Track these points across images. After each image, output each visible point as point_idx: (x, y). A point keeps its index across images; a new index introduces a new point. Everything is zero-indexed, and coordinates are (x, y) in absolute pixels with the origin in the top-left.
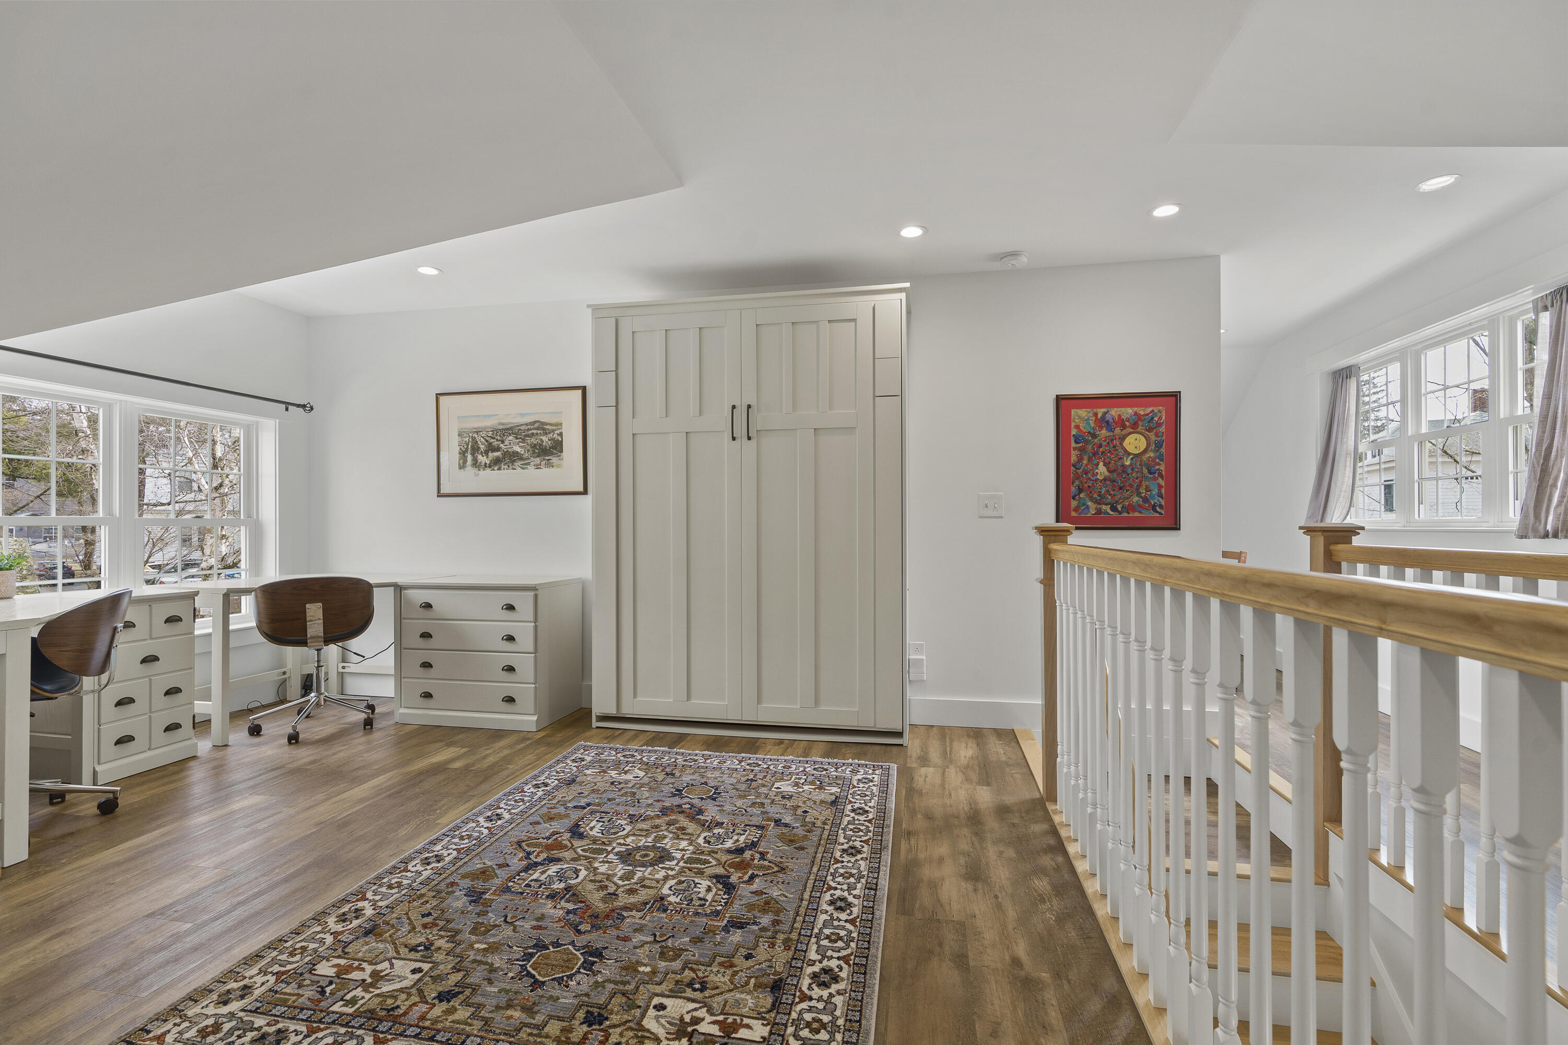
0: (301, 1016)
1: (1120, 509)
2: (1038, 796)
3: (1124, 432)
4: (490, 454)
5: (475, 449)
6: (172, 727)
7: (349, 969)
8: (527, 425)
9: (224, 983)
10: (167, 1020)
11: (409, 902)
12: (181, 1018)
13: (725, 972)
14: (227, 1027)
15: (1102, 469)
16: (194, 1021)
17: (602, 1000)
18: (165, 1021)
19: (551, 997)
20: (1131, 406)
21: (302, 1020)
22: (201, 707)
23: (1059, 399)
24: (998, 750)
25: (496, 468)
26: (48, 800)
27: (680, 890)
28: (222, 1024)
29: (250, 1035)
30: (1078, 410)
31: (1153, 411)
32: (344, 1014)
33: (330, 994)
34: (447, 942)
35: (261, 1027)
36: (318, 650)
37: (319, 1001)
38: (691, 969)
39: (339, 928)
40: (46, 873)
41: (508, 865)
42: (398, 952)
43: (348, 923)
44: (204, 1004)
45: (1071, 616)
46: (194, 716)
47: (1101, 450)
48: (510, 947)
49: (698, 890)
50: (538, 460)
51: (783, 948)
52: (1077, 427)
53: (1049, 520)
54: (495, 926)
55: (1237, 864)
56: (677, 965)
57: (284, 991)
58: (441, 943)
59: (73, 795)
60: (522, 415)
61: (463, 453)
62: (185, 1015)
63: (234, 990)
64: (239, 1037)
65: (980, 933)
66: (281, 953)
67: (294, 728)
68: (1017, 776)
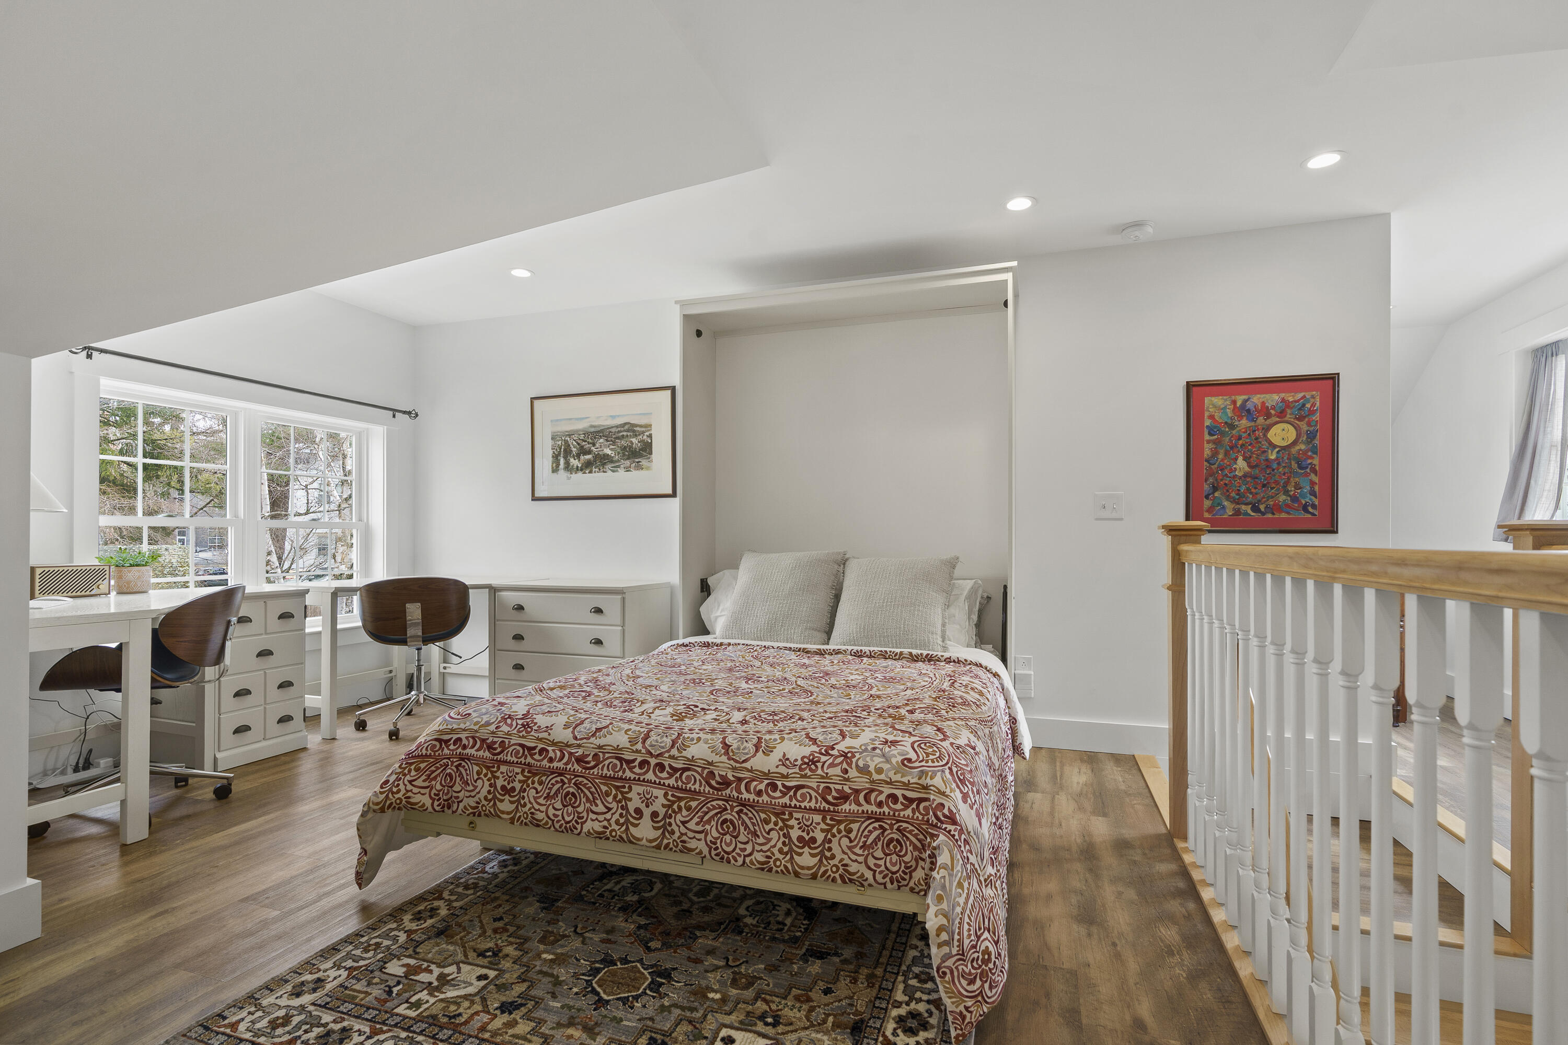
0: (366, 1016)
1: (1263, 510)
2: (1164, 831)
3: (1269, 421)
4: (582, 457)
5: (567, 452)
6: (285, 719)
7: (417, 970)
8: (617, 427)
9: (300, 974)
10: (242, 1008)
11: (483, 905)
12: (256, 1007)
13: (801, 1007)
14: (296, 1020)
15: (1241, 464)
16: (267, 1011)
17: (667, 1026)
18: (241, 1008)
19: (615, 1018)
20: (1277, 392)
21: (367, 1020)
22: (312, 701)
23: (1190, 386)
24: (1115, 776)
25: (587, 472)
26: (173, 783)
27: (758, 911)
28: (292, 1016)
29: (317, 1031)
30: (1213, 399)
31: (1304, 397)
32: (407, 1017)
33: (397, 994)
34: (516, 949)
35: (327, 1024)
36: (419, 649)
37: (385, 1001)
38: (765, 1000)
39: (413, 926)
40: (161, 852)
41: (583, 873)
42: (466, 956)
43: (423, 922)
44: (279, 994)
45: (1206, 626)
46: (305, 710)
47: (1240, 442)
48: (578, 960)
49: (776, 912)
50: (628, 463)
51: (866, 984)
52: (1212, 417)
53: (1178, 517)
54: (564, 936)
55: (1395, 923)
56: (749, 994)
57: (354, 987)
58: (510, 950)
59: (196, 780)
60: (613, 417)
61: (556, 457)
62: (260, 1004)
63: (308, 982)
64: (306, 1032)
65: (1095, 985)
66: (356, 948)
67: (395, 724)
68: (1138, 807)
